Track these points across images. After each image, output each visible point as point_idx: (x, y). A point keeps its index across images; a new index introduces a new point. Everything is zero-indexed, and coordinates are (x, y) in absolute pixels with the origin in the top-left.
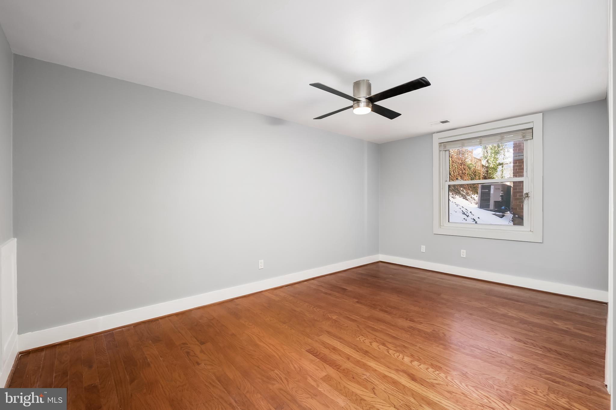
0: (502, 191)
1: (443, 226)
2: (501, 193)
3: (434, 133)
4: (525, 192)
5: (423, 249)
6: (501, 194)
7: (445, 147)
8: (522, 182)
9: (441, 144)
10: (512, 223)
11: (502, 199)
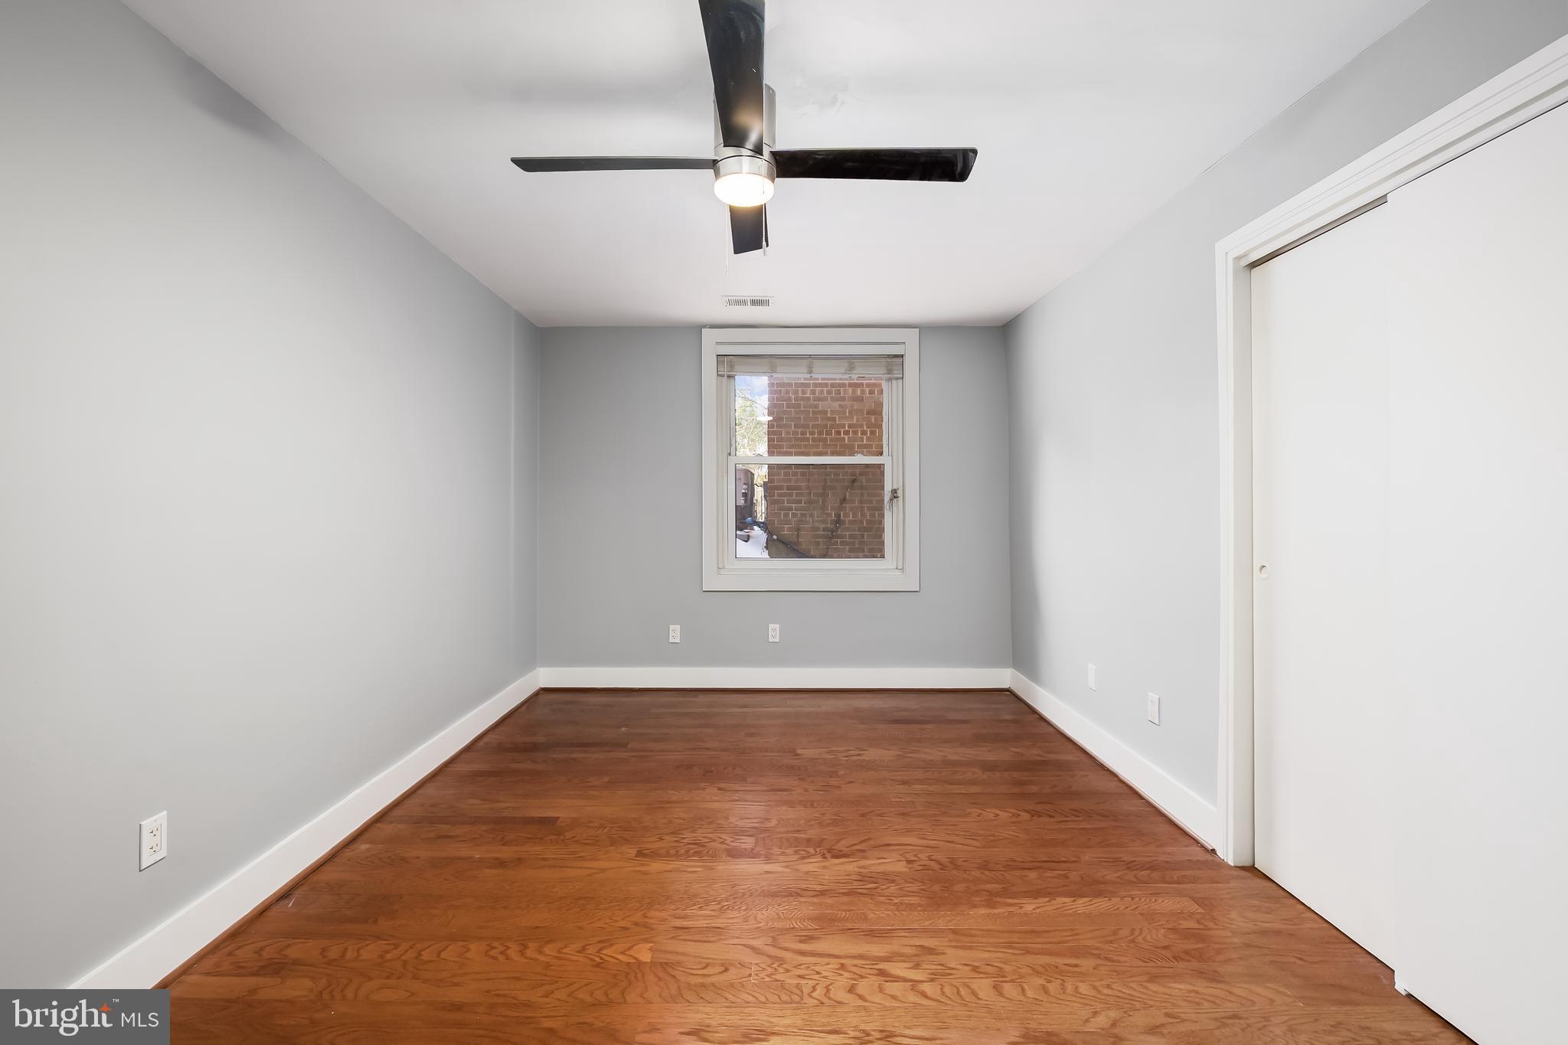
0: (745, 484)
1: (724, 568)
2: (745, 489)
3: (705, 326)
4: (888, 487)
5: (675, 633)
6: (743, 491)
7: (732, 367)
8: (880, 467)
9: (720, 358)
10: (766, 555)
11: (746, 501)
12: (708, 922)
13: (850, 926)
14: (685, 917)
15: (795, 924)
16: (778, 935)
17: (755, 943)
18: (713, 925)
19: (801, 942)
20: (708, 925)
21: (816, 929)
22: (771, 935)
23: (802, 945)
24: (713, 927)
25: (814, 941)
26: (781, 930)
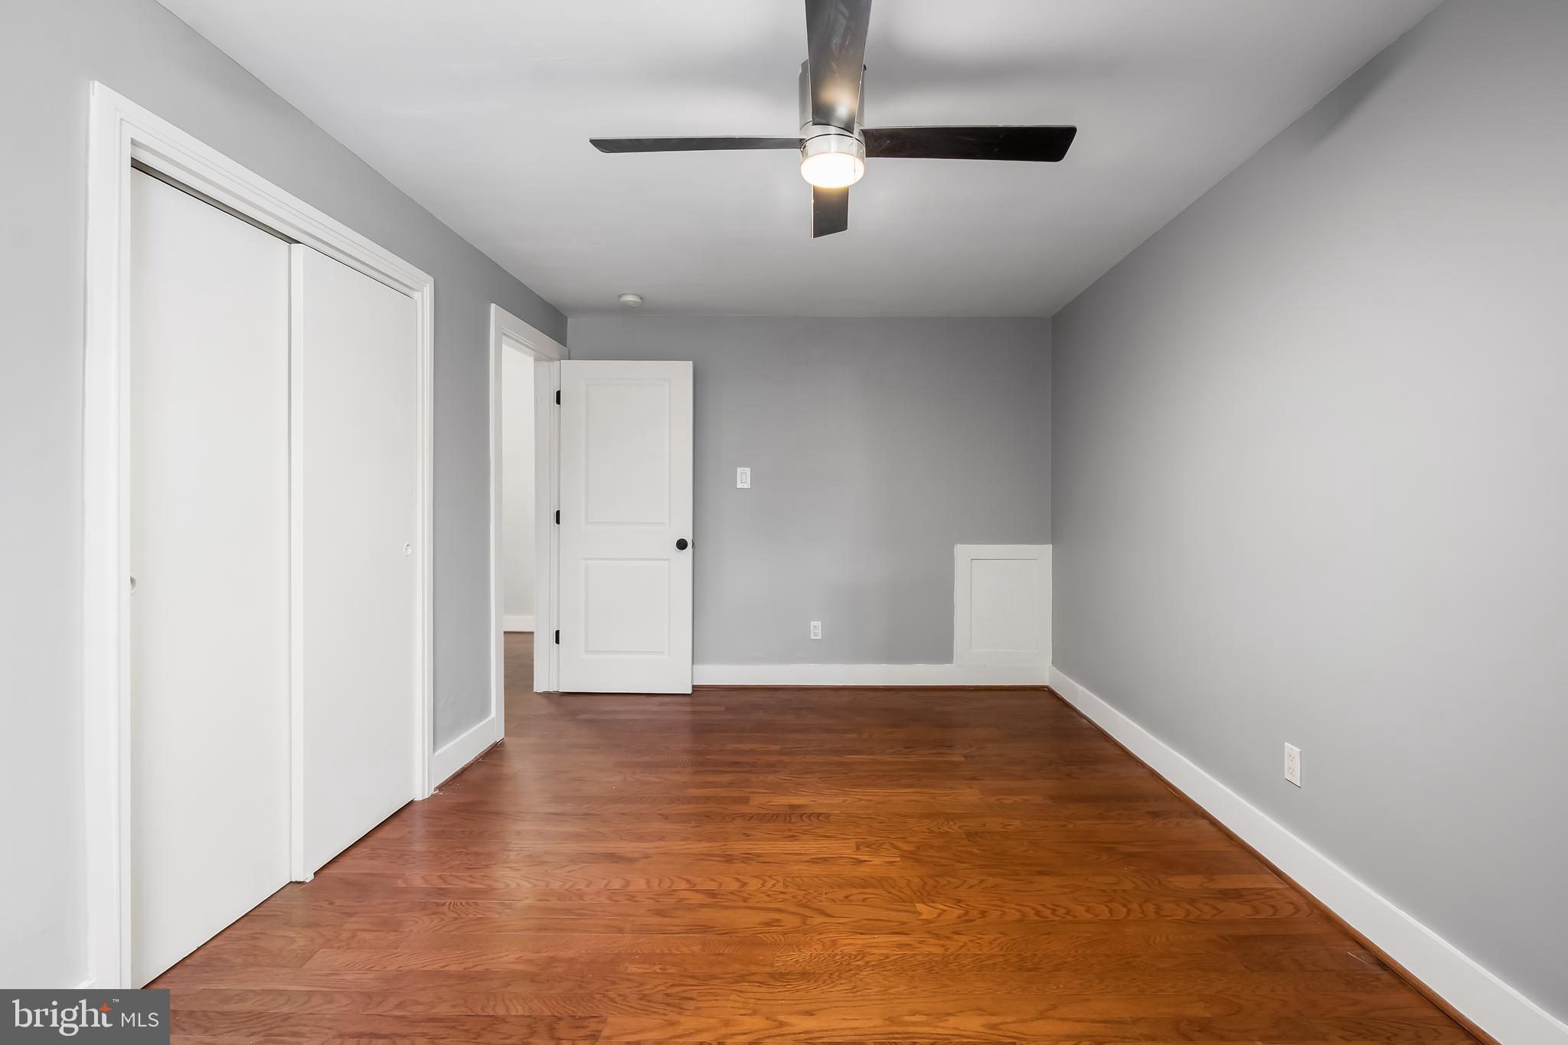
12: (873, 940)
13: (725, 938)
14: (901, 946)
15: (782, 938)
16: (800, 927)
17: (823, 919)
18: (867, 937)
19: (778, 920)
20: (872, 936)
21: (760, 934)
22: (807, 927)
23: (778, 918)
24: (866, 934)
25: (766, 921)
26: (798, 932)
